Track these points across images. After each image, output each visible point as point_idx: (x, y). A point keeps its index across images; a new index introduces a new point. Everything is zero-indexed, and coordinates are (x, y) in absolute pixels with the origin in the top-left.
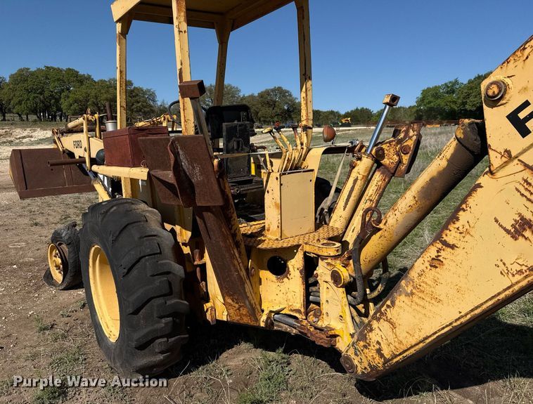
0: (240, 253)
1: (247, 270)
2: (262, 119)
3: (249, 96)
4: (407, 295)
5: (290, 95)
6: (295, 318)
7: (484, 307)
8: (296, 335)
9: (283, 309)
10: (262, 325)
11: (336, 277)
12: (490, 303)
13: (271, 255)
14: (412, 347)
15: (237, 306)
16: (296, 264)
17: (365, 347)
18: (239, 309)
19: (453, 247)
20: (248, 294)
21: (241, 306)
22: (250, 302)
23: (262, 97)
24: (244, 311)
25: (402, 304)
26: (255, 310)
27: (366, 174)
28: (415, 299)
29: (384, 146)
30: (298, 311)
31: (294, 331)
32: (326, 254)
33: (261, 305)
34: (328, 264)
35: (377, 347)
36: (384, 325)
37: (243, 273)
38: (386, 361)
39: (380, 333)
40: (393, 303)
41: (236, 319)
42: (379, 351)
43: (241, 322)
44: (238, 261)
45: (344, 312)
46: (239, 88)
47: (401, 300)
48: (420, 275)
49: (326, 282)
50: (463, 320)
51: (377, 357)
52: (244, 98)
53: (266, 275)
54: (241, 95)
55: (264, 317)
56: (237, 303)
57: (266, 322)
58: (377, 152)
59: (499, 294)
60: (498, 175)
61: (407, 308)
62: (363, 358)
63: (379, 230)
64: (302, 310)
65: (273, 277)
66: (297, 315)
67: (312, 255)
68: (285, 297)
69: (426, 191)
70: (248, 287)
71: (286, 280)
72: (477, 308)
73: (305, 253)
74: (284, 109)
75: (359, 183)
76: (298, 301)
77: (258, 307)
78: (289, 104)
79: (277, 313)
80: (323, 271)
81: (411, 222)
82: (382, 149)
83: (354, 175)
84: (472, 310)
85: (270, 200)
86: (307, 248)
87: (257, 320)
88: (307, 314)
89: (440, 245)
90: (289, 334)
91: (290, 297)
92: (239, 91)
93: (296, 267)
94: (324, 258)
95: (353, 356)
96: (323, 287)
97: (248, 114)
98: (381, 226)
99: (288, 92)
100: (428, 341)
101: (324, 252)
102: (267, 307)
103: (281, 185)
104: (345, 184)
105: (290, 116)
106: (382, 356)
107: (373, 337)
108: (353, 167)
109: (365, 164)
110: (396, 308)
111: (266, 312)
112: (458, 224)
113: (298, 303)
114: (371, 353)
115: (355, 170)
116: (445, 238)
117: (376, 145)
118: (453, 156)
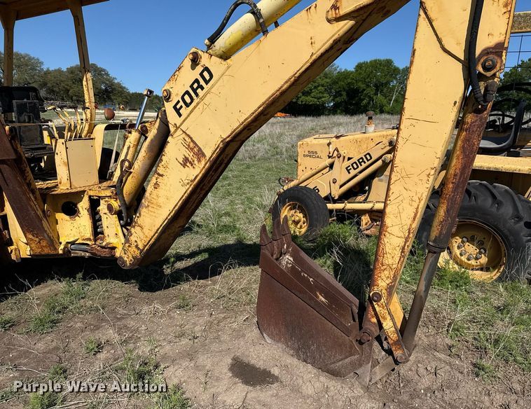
0: (36, 198)
1: (43, 211)
2: (74, 98)
3: (55, 70)
4: (146, 207)
5: (107, 74)
6: (87, 244)
7: (179, 204)
8: (89, 257)
9: (77, 240)
10: (61, 252)
11: (110, 208)
12: (181, 202)
13: (64, 201)
14: (152, 237)
15: (37, 240)
16: (84, 205)
17: (129, 246)
18: (39, 242)
19: (162, 176)
20: (46, 229)
21: (40, 240)
22: (48, 236)
23: (72, 72)
24: (44, 243)
25: (144, 214)
26: (53, 242)
27: (136, 143)
28: (150, 208)
29: (146, 124)
30: (89, 239)
31: (87, 254)
32: (104, 195)
33: (59, 240)
34: (106, 201)
35: (135, 244)
36: (137, 229)
37: (40, 213)
38: (142, 251)
39: (136, 235)
40: (140, 214)
41: (38, 251)
42: (137, 247)
43: (43, 253)
44: (34, 203)
45: (117, 231)
46: (41, 60)
47: (143, 211)
48: (150, 194)
49: (105, 214)
50: (172, 214)
51: (136, 250)
52: (48, 72)
53: (61, 216)
54: (45, 68)
55: (62, 247)
56: (37, 237)
57: (64, 249)
58: (141, 128)
59: (183, 196)
60: (174, 136)
61: (147, 215)
62: (129, 254)
63: (131, 173)
64: (92, 238)
65: (67, 217)
66: (88, 242)
67: (95, 198)
68: (78, 231)
69: (150, 148)
70: (45, 223)
71: (77, 218)
72: (176, 206)
73: (90, 197)
74: (101, 89)
75: (131, 150)
76: (88, 231)
77: (56, 240)
78: (107, 84)
79: (73, 243)
80: (103, 208)
81: (147, 167)
82: (145, 126)
83: (127, 144)
84: (174, 208)
85: (59, 160)
86: (91, 193)
87: (56, 249)
88: (95, 240)
89: (157, 176)
90: (83, 258)
91: (82, 230)
92: (42, 63)
93: (85, 207)
94: (103, 198)
95: (123, 255)
96: (104, 218)
97: (37, 94)
98: (132, 170)
99: (104, 70)
100: (159, 231)
101: (103, 194)
102: (64, 240)
103: (67, 148)
104: (122, 150)
105: (109, 98)
106: (138, 249)
107: (133, 239)
108: (126, 138)
109: (134, 136)
110: (142, 216)
111: (64, 243)
112: (163, 163)
113: (88, 232)
114: (133, 249)
115: (128, 140)
116: (158, 171)
117: (141, 123)
118: (159, 127)
